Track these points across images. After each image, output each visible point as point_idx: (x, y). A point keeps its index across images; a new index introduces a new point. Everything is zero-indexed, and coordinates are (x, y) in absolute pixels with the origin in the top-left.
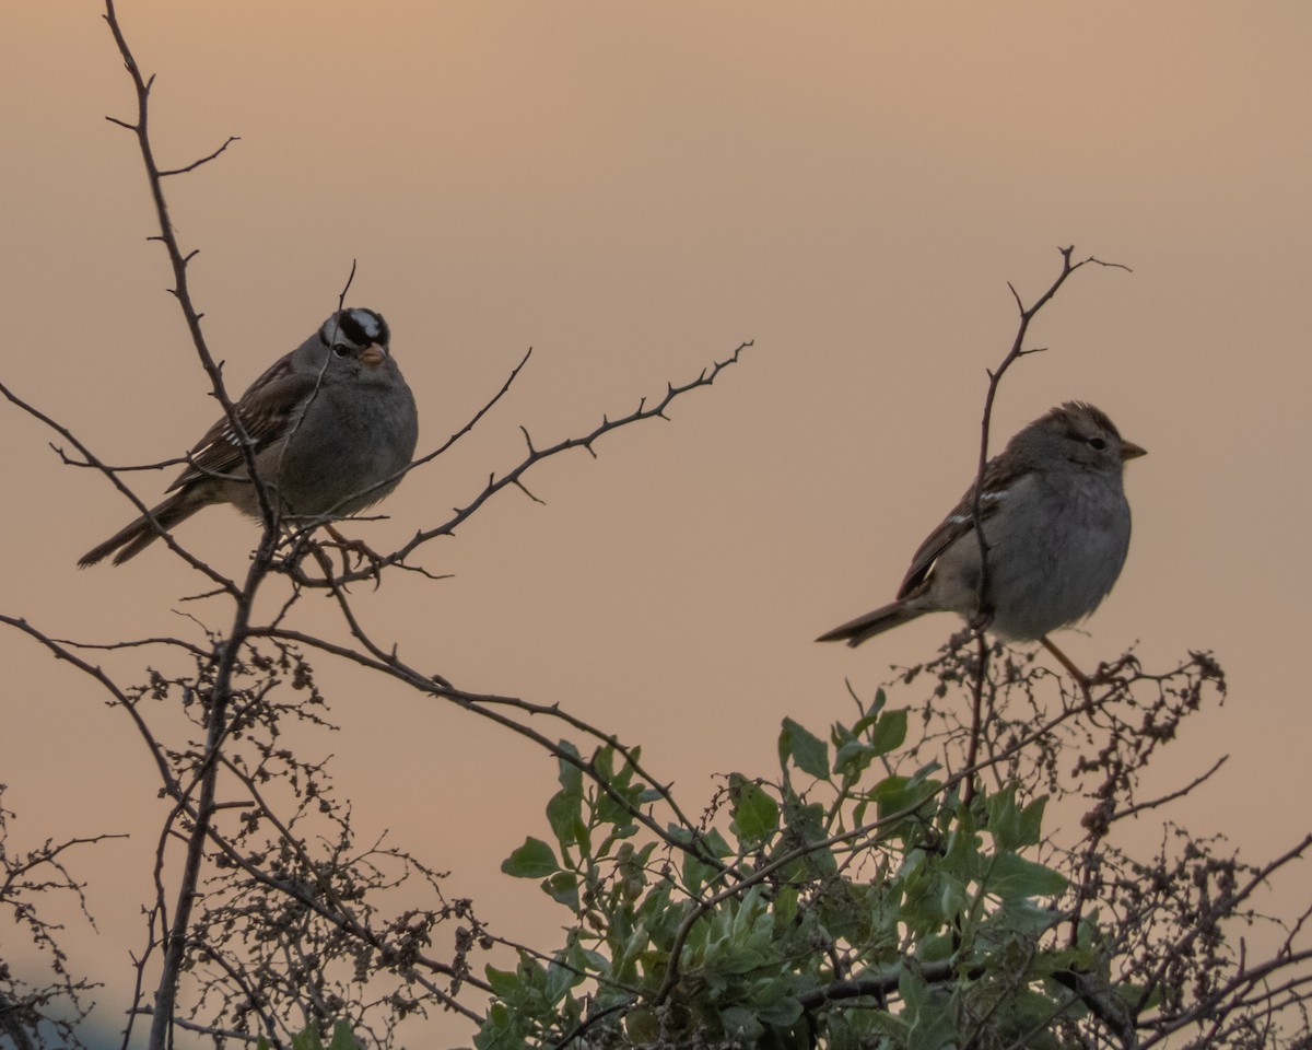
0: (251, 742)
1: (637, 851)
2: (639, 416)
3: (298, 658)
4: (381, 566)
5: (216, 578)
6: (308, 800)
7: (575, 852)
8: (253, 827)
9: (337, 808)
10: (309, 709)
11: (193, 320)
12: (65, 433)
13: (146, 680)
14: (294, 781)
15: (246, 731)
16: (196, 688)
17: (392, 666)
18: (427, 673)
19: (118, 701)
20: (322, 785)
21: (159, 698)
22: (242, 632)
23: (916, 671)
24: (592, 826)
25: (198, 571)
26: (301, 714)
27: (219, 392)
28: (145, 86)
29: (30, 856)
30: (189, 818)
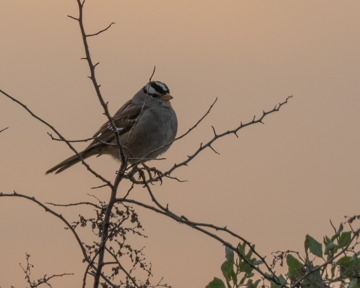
0: (116, 242)
1: (254, 282)
2: (253, 122)
3: (133, 211)
4: (163, 176)
5: (104, 180)
6: (136, 263)
7: (231, 283)
8: (116, 273)
9: (146, 266)
10: (137, 230)
11: (97, 87)
12: (52, 128)
13: (79, 219)
14: (131, 256)
15: (114, 238)
16: (97, 222)
17: (167, 212)
18: (179, 215)
19: (69, 227)
20: (141, 258)
21: (83, 226)
22: (114, 200)
23: (354, 218)
24: (237, 273)
25: (98, 178)
26: (134, 232)
27: (107, 113)
28: (82, 4)
29: (39, 281)
30: (94, 269)
